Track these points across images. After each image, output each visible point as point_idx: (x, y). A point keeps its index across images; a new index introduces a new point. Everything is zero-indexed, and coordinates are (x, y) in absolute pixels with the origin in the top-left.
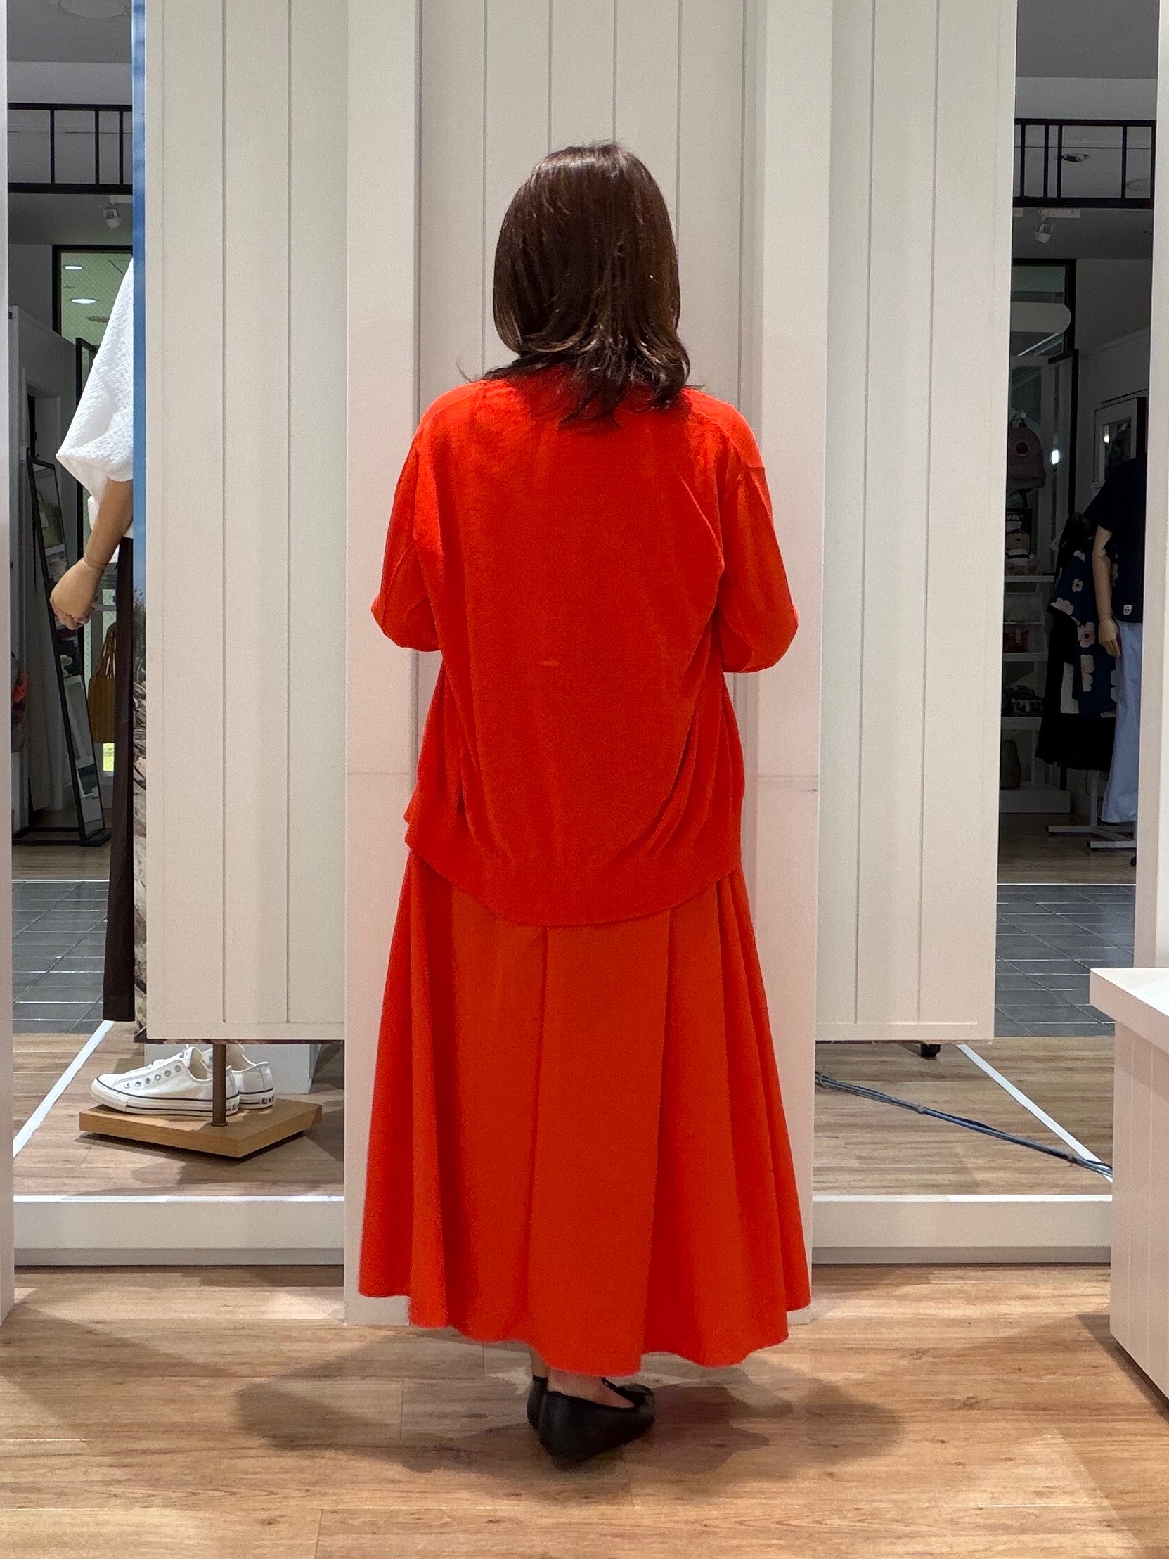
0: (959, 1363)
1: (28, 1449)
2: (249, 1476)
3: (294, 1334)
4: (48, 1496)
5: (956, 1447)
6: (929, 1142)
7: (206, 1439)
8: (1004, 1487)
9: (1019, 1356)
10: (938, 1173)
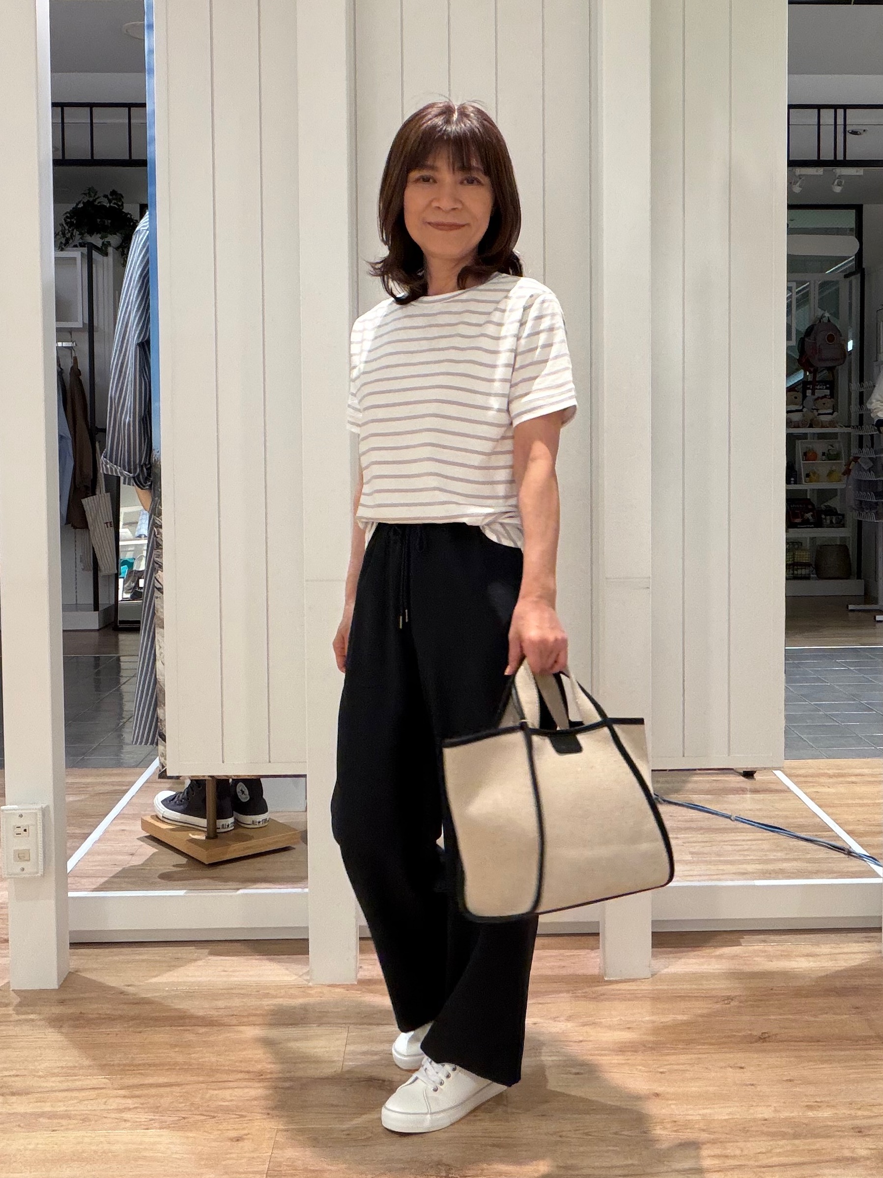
0: (758, 1007)
1: (65, 1086)
2: (227, 1103)
3: (272, 992)
4: (75, 1121)
5: (750, 1071)
6: (744, 840)
7: (198, 1075)
8: (784, 1103)
9: (803, 1000)
10: (749, 863)
